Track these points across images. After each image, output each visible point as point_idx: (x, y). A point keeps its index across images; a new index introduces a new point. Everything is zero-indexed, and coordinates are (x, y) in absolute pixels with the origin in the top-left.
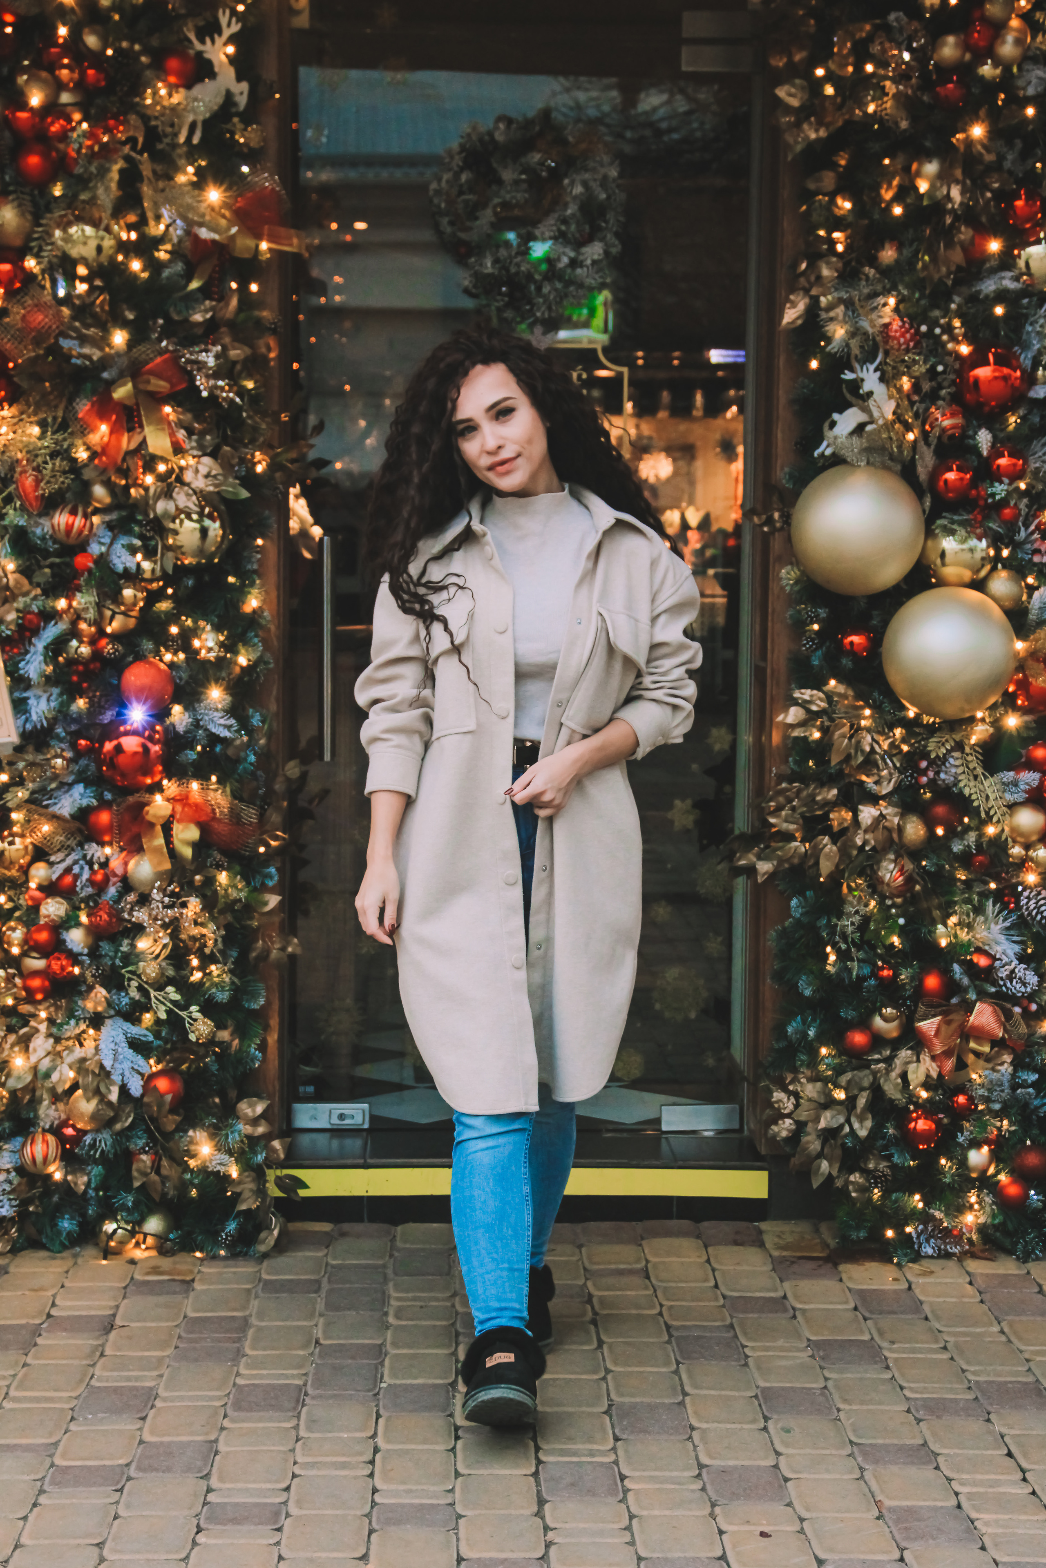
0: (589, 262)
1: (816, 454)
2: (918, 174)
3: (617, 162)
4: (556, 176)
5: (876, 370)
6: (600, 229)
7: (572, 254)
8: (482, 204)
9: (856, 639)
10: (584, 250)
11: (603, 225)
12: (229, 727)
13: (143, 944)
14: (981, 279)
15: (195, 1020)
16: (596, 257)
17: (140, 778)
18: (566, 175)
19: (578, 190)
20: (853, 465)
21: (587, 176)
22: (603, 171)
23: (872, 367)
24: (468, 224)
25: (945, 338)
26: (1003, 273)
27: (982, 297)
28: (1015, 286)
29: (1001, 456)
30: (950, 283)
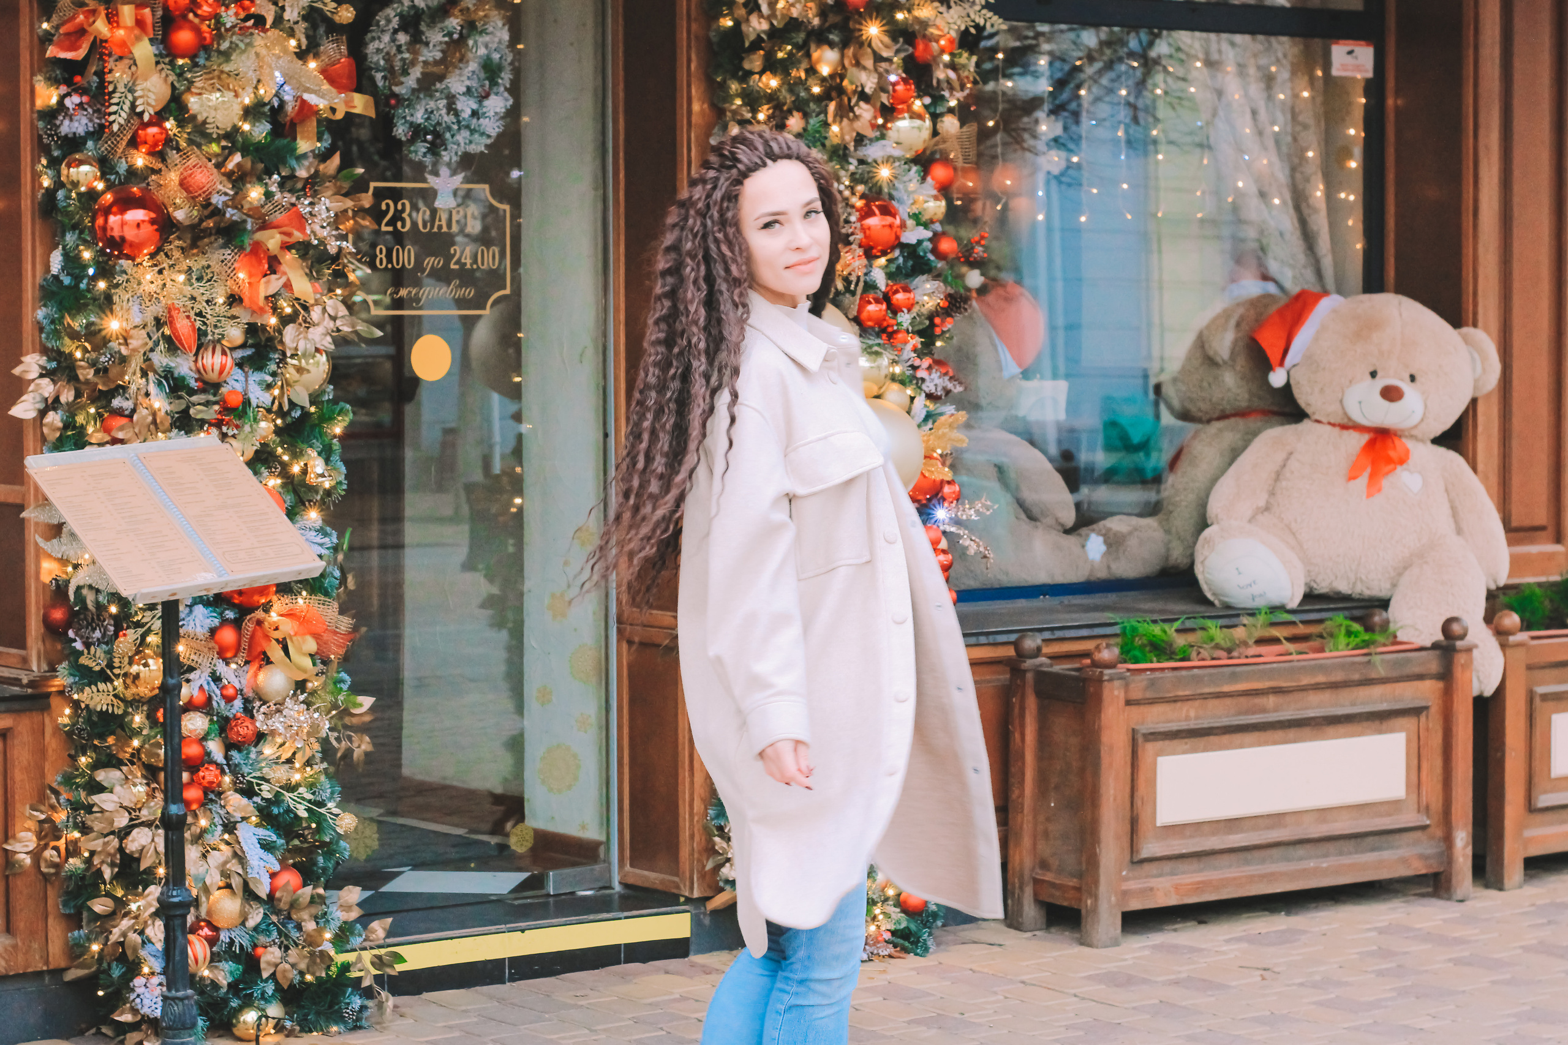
0: (492, 114)
2: (819, 60)
3: (507, 27)
4: (463, 39)
6: (497, 84)
7: (475, 106)
8: (413, 63)
10: (486, 103)
11: (500, 81)
12: (321, 545)
13: (268, 750)
14: (865, 147)
15: (337, 815)
16: (498, 110)
17: (256, 598)
18: (469, 36)
19: (482, 51)
21: (487, 38)
22: (498, 34)
24: (403, 79)
25: (847, 193)
26: (883, 142)
27: (870, 160)
28: (897, 153)
29: (897, 292)
30: (852, 148)
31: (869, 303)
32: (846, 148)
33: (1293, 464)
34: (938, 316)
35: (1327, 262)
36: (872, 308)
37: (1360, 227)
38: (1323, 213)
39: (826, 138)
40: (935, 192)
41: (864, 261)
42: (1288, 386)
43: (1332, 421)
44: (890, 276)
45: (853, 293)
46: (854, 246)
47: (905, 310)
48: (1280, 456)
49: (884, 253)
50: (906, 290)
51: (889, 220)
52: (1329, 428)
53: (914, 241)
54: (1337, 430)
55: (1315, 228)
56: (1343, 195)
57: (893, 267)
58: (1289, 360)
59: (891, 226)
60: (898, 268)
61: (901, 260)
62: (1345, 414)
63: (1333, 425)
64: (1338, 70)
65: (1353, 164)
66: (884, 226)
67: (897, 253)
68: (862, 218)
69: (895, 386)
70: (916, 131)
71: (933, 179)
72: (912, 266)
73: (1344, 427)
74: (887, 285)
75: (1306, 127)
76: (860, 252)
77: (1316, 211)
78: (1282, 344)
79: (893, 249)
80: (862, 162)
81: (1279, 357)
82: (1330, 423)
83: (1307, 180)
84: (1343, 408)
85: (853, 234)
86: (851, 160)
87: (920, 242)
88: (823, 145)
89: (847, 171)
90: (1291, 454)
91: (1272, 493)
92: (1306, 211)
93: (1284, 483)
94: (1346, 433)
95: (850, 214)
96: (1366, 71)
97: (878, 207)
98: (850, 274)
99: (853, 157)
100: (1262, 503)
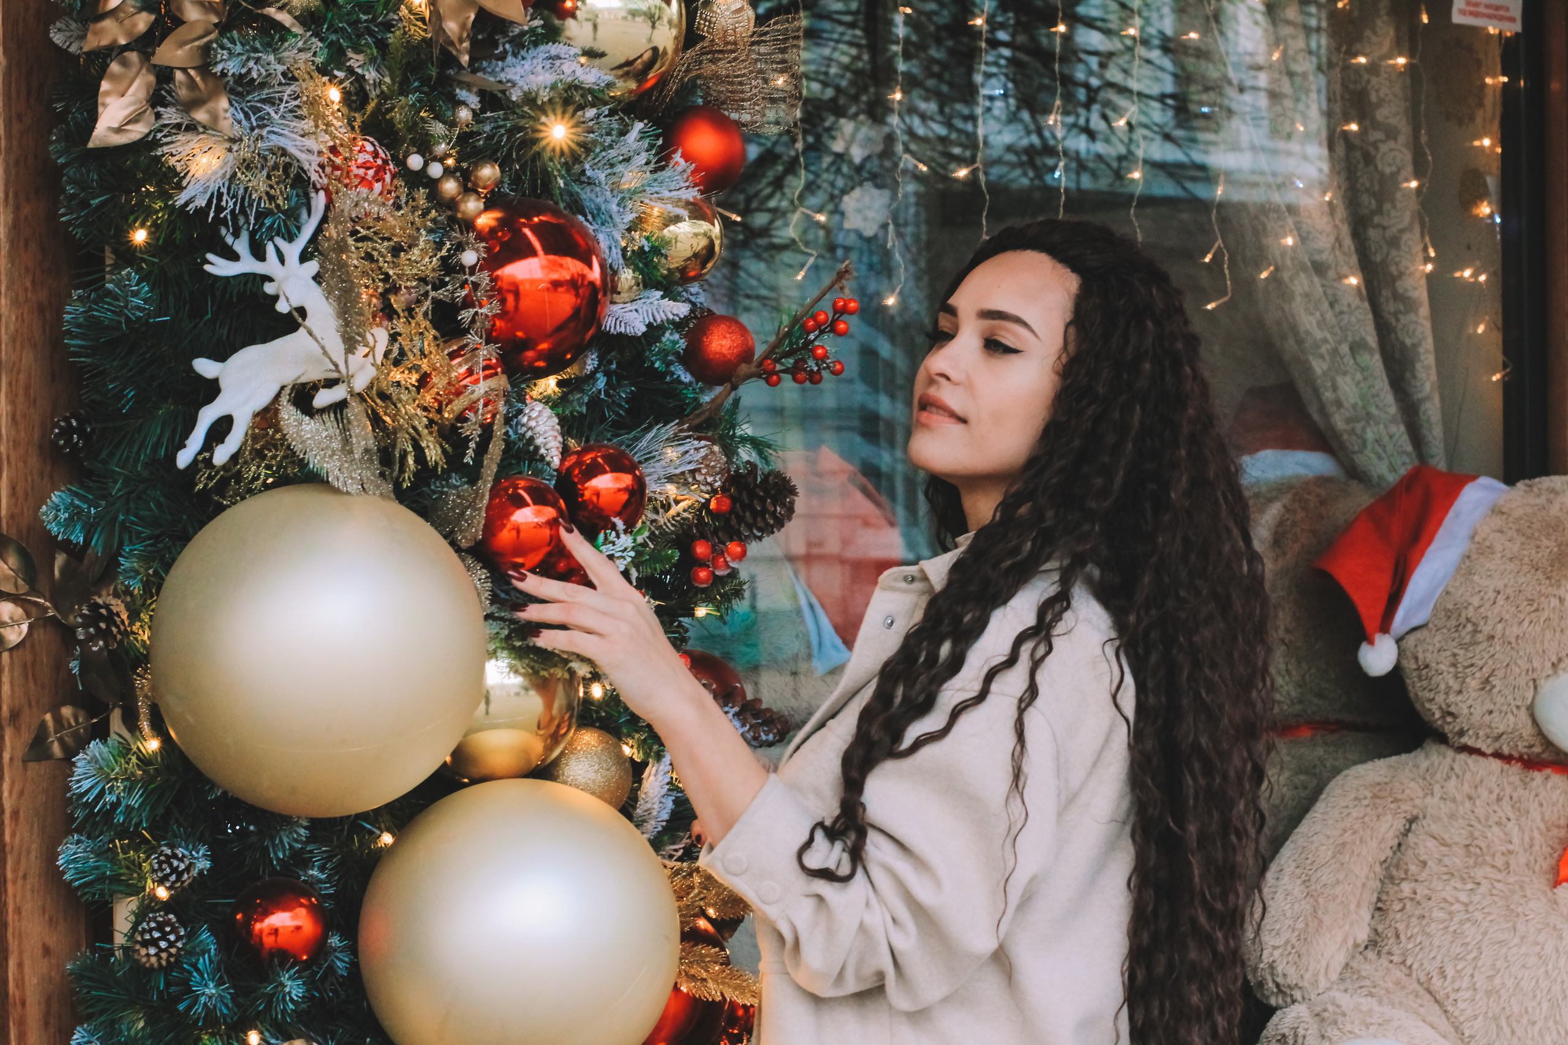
1: (184, 459)
5: (304, 257)
9: (281, 919)
14: (502, 57)
20: (337, 491)
23: (293, 251)
25: (450, 187)
26: (553, 49)
27: (515, 96)
28: (591, 76)
29: (594, 471)
30: (465, 59)
31: (521, 504)
32: (449, 60)
33: (1424, 845)
34: (703, 536)
35: (1432, 411)
36: (526, 516)
37: (1497, 337)
38: (1424, 311)
39: (388, 26)
40: (692, 194)
41: (501, 382)
42: (1397, 672)
43: (1506, 750)
44: (569, 426)
45: (473, 475)
46: (473, 339)
47: (620, 524)
48: (1389, 826)
49: (554, 365)
50: (619, 463)
51: (572, 266)
52: (1496, 764)
53: (637, 326)
54: (1516, 768)
55: (1408, 342)
56: (1467, 273)
57: (579, 404)
58: (1401, 620)
59: (575, 284)
60: (594, 403)
61: (601, 382)
62: (1540, 734)
63: (1507, 759)
64: (1463, 12)
65: (1485, 209)
66: (556, 284)
67: (591, 362)
68: (493, 261)
69: (589, 739)
70: (642, 27)
71: (686, 157)
72: (632, 399)
73: (1531, 763)
74: (565, 451)
75: (1391, 134)
76: (487, 353)
77: (1410, 305)
78: (1384, 581)
79: (579, 352)
80: (492, 100)
81: (1381, 608)
82: (1497, 755)
83: (1394, 242)
84: (1535, 722)
85: (468, 303)
86: (462, 94)
87: (654, 331)
88: (382, 45)
89: (452, 124)
90: (1413, 820)
91: (1380, 909)
92: (1390, 307)
93: (1406, 888)
94: (1538, 776)
95: (460, 247)
96: (1512, 20)
97: (536, 229)
98: (461, 418)
99: (468, 87)
100: (1362, 935)
